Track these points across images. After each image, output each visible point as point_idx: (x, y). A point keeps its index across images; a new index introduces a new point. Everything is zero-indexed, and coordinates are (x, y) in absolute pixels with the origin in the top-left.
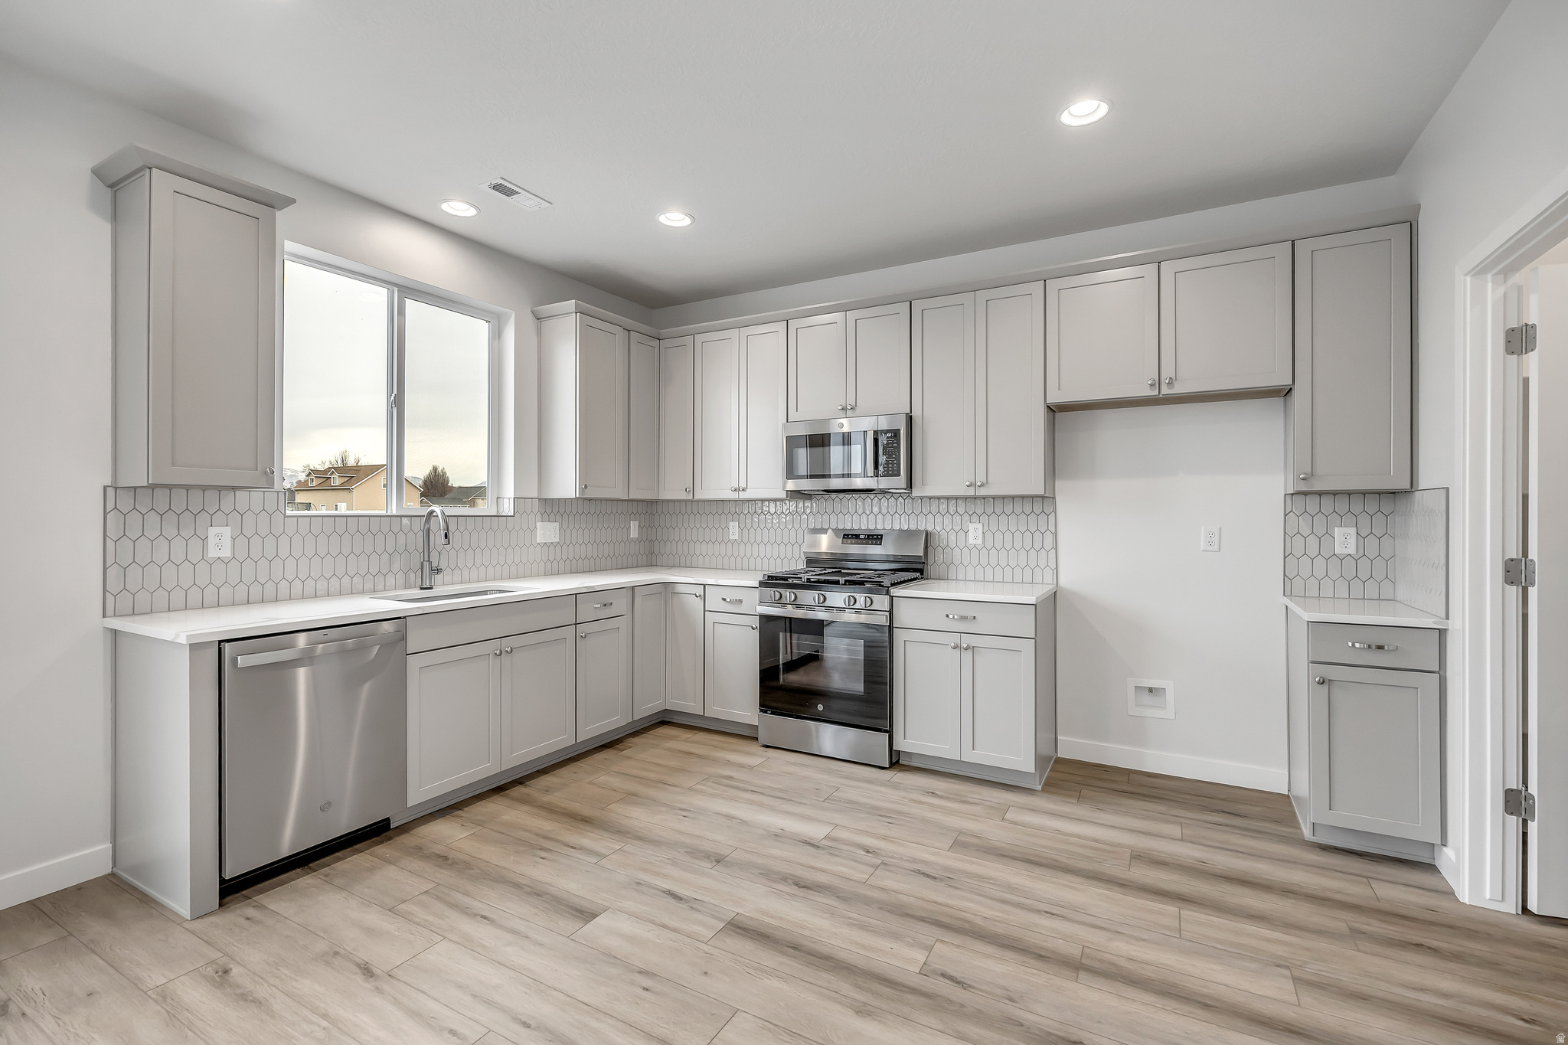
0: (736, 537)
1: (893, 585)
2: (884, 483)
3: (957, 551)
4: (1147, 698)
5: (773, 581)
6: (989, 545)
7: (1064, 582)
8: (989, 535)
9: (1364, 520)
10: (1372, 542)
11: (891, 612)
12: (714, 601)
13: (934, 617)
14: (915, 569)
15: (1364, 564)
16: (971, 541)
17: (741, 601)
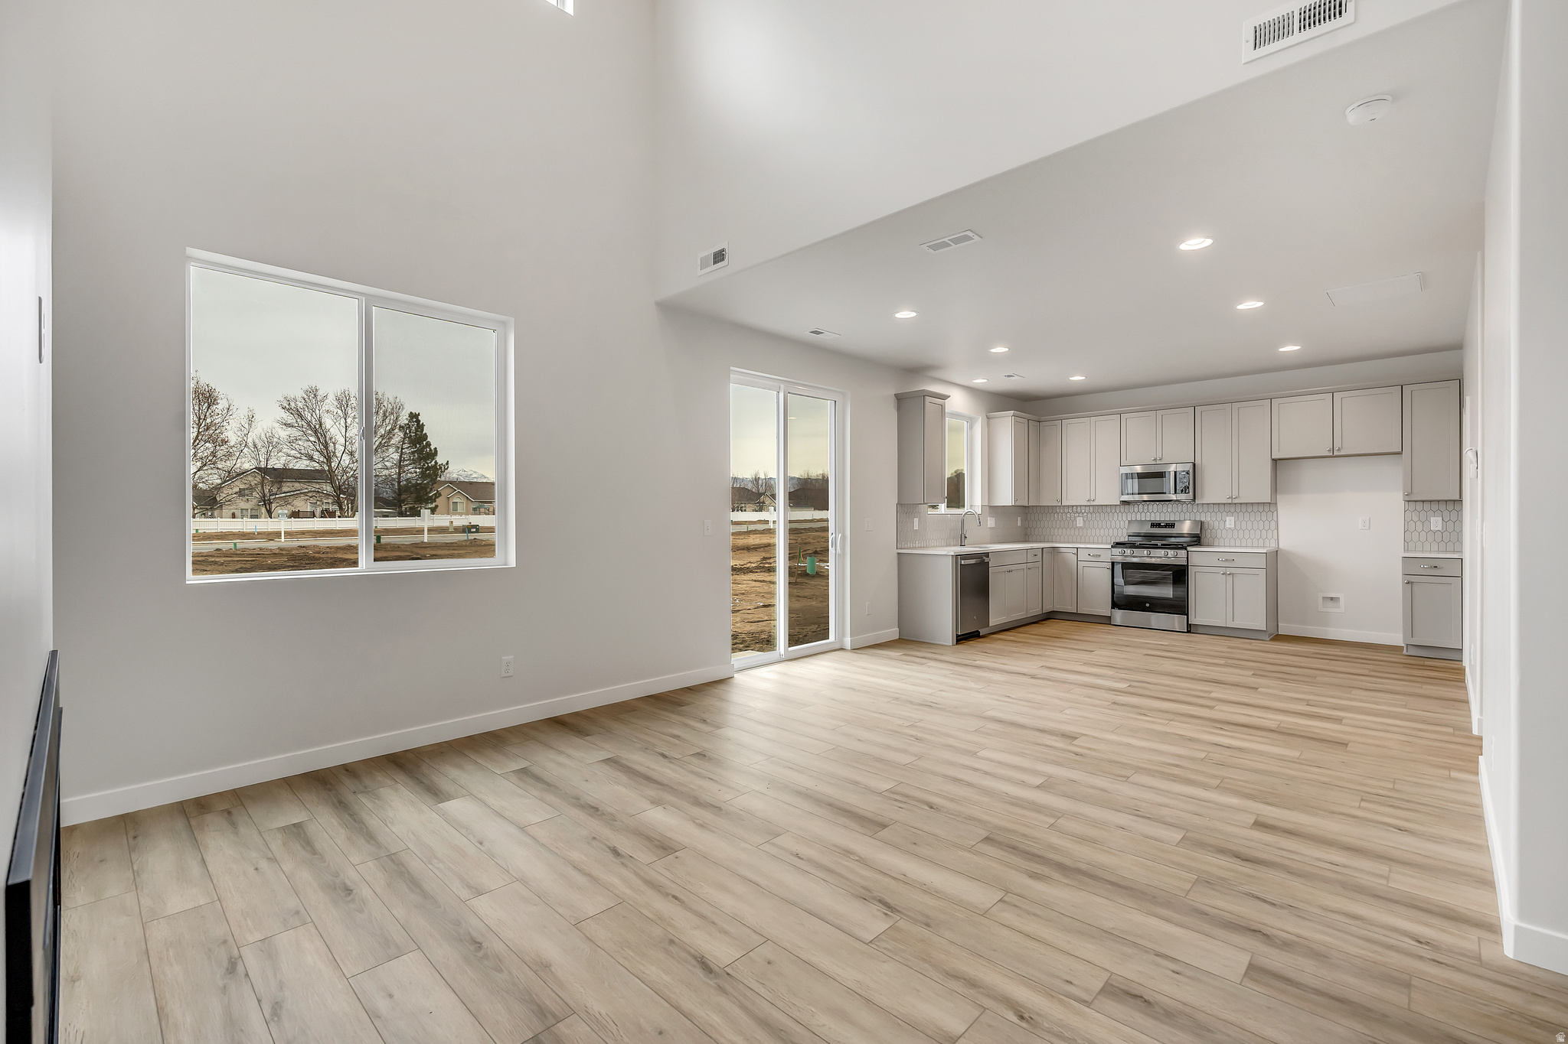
0: (1081, 525)
1: (1188, 546)
2: (1181, 497)
3: (1219, 531)
4: (1330, 604)
5: (1118, 544)
6: (1238, 528)
7: (1281, 546)
8: (1238, 523)
9: (1446, 513)
10: (1450, 524)
11: (1187, 558)
12: (1083, 555)
13: (1213, 560)
14: (1197, 540)
15: (1446, 535)
16: (1228, 526)
17: (1100, 556)
